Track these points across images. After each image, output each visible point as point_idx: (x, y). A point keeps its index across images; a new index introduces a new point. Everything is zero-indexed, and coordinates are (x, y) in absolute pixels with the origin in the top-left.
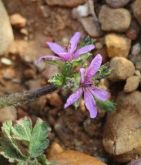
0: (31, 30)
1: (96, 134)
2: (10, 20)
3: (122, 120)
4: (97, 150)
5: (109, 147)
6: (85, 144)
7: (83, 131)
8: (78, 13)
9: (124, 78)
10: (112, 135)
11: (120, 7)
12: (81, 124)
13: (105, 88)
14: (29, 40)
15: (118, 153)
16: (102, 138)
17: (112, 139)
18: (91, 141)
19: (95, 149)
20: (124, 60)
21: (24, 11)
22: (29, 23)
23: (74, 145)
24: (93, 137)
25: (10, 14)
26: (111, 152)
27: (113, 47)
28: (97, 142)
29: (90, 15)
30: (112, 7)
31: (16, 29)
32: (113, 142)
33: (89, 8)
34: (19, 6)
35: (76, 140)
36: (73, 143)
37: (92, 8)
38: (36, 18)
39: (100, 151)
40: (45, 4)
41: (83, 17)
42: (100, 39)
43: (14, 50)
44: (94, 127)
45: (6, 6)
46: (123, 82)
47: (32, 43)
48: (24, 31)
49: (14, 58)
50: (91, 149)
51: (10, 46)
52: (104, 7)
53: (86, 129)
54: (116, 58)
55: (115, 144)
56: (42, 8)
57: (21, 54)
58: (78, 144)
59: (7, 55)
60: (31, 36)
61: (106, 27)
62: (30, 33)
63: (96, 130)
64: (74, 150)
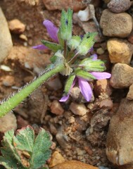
0: (30, 35)
1: (99, 143)
2: (9, 25)
3: (125, 129)
4: (100, 160)
5: (112, 157)
6: (87, 153)
7: (86, 139)
8: (78, 18)
9: (127, 85)
10: (115, 145)
11: (122, 12)
12: (83, 133)
13: (107, 96)
14: (29, 45)
15: (121, 164)
16: (105, 147)
17: (116, 149)
18: (94, 150)
19: (98, 158)
20: (127, 67)
21: (23, 16)
22: (28, 29)
23: (77, 155)
24: (96, 146)
25: (9, 19)
26: (115, 162)
27: (115, 53)
28: (100, 151)
29: (91, 20)
30: (114, 13)
31: (15, 35)
32: (116, 152)
33: (90, 13)
34: (18, 11)
35: (78, 149)
36: (75, 152)
37: (93, 13)
38: (36, 23)
39: (103, 160)
40: (44, 9)
41: (84, 22)
42: (102, 45)
43: (13, 57)
44: (97, 135)
45: (5, 12)
46: (126, 89)
47: (31, 48)
48: (23, 37)
49: (13, 64)
50: (94, 158)
51: (9, 52)
52: (105, 12)
53: (89, 138)
54: (119, 64)
55: (118, 154)
56: (42, 13)
57: (21, 61)
58: (81, 152)
59: (6, 62)
60: (31, 42)
61: (108, 32)
62: (29, 38)
63: (98, 139)
64: (77, 159)
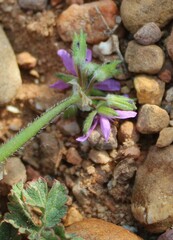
0: (42, 71)
1: (123, 197)
2: (17, 59)
3: (155, 181)
4: (124, 218)
5: (139, 214)
6: (109, 209)
7: (107, 194)
8: (100, 51)
9: (156, 130)
10: (143, 200)
11: (151, 44)
12: (105, 185)
13: (133, 143)
14: (40, 83)
15: (149, 222)
16: (130, 203)
17: (143, 204)
18: (117, 206)
19: (122, 215)
20: (157, 108)
21: (33, 48)
22: (40, 63)
23: (97, 212)
24: (119, 202)
25: (17, 52)
26: (142, 220)
27: (144, 91)
28: (124, 207)
29: (114, 53)
30: (142, 45)
31: (25, 70)
32: (144, 209)
33: (113, 45)
34: (27, 43)
35: (98, 205)
36: (95, 209)
37: (117, 45)
38: (49, 57)
39: (128, 217)
40: (59, 40)
41: (106, 56)
42: (128, 83)
43: (22, 96)
44: (121, 189)
45: (12, 43)
46: (156, 135)
47: (44, 86)
48: (34, 73)
49: (22, 105)
50: (117, 215)
51: (17, 91)
52: (131, 44)
53: (111, 192)
54: (148, 106)
55: (146, 211)
56: (56, 44)
57: (31, 101)
58: (101, 209)
59: (13, 102)
60: (43, 79)
61: (134, 67)
62: (41, 74)
63: (122, 193)
64: (97, 217)
